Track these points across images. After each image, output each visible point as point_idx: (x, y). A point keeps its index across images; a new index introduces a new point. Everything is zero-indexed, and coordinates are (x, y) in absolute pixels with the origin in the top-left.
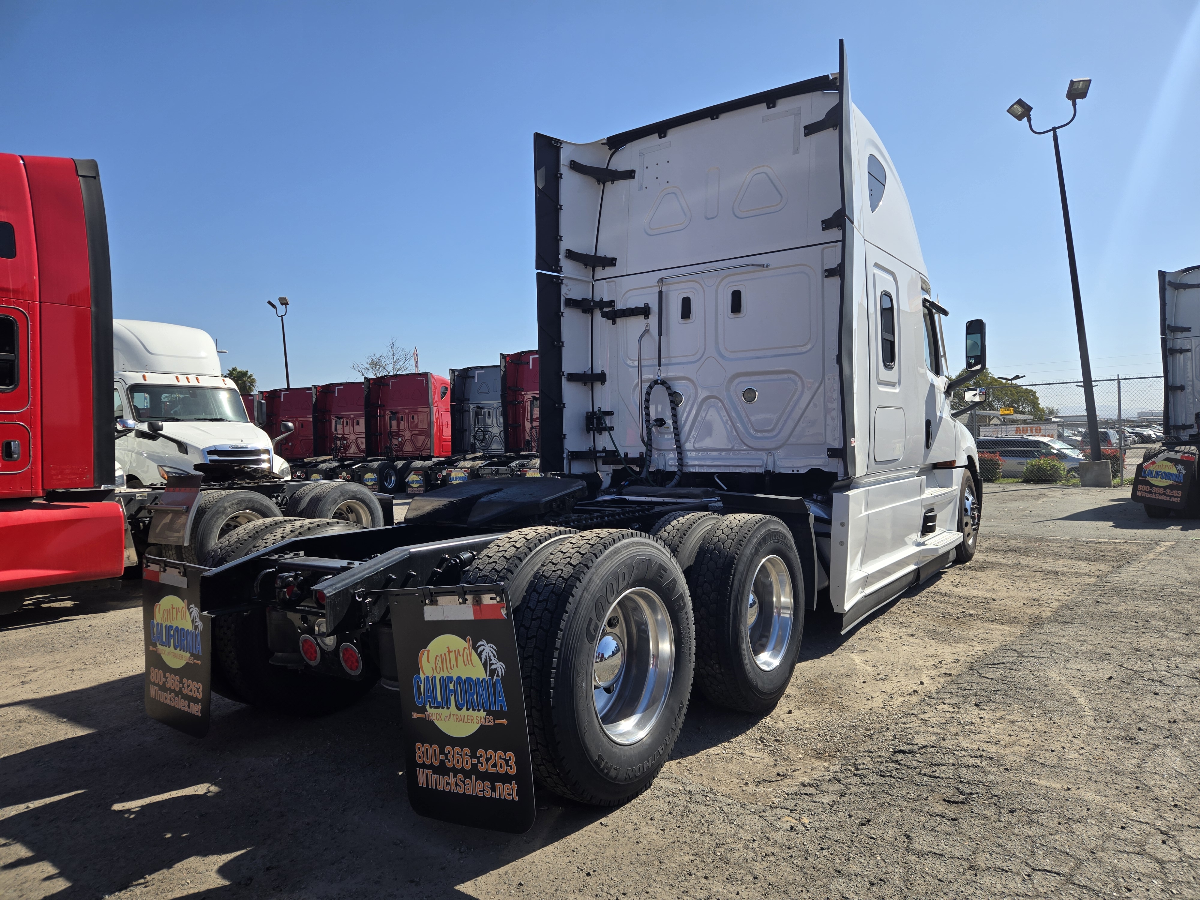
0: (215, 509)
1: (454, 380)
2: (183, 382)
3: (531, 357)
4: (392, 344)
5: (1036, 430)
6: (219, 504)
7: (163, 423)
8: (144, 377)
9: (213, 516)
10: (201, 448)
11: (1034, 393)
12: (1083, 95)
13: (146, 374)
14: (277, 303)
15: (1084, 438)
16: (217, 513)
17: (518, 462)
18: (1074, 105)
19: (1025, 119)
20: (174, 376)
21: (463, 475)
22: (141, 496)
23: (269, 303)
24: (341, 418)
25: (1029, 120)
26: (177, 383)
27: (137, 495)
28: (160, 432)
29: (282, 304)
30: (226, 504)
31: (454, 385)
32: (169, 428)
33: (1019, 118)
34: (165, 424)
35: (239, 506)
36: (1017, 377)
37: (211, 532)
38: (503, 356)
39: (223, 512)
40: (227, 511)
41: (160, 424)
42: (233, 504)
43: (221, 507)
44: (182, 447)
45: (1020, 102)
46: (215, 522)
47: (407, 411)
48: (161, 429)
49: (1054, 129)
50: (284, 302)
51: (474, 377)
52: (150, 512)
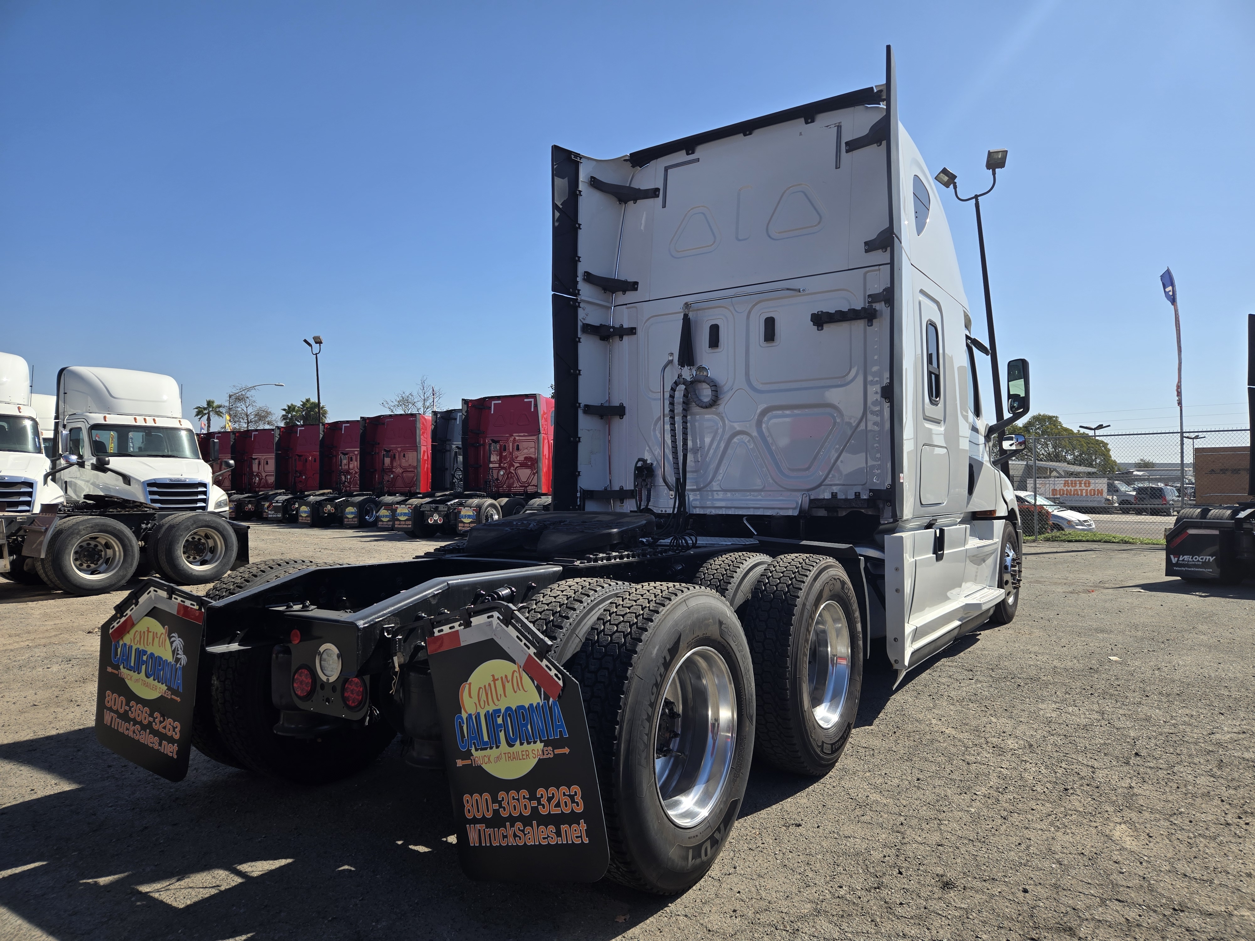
0: (71, 530)
1: (436, 422)
2: (140, 422)
3: (493, 402)
4: (423, 382)
5: (1085, 483)
6: (75, 527)
7: (110, 458)
8: (105, 417)
9: (69, 536)
10: (142, 480)
11: (1105, 445)
12: (1002, 164)
13: (107, 416)
14: (312, 342)
15: (1138, 493)
16: (72, 533)
17: (457, 500)
18: (994, 174)
19: (952, 186)
20: (132, 418)
21: (407, 511)
22: (21, 519)
23: (305, 341)
24: (347, 454)
25: (955, 187)
26: (134, 423)
27: (18, 518)
28: (107, 466)
29: (316, 343)
30: (81, 527)
31: (436, 427)
32: (115, 463)
33: (947, 185)
34: (112, 459)
35: (92, 529)
36: (1100, 427)
37: (66, 548)
38: (465, 401)
39: (78, 534)
40: (82, 533)
41: (107, 459)
42: (87, 527)
43: (76, 529)
44: (127, 479)
45: (945, 171)
46: (70, 540)
47: (399, 449)
48: (108, 463)
49: (976, 197)
50: (318, 341)
51: (456, 419)
52: (25, 531)
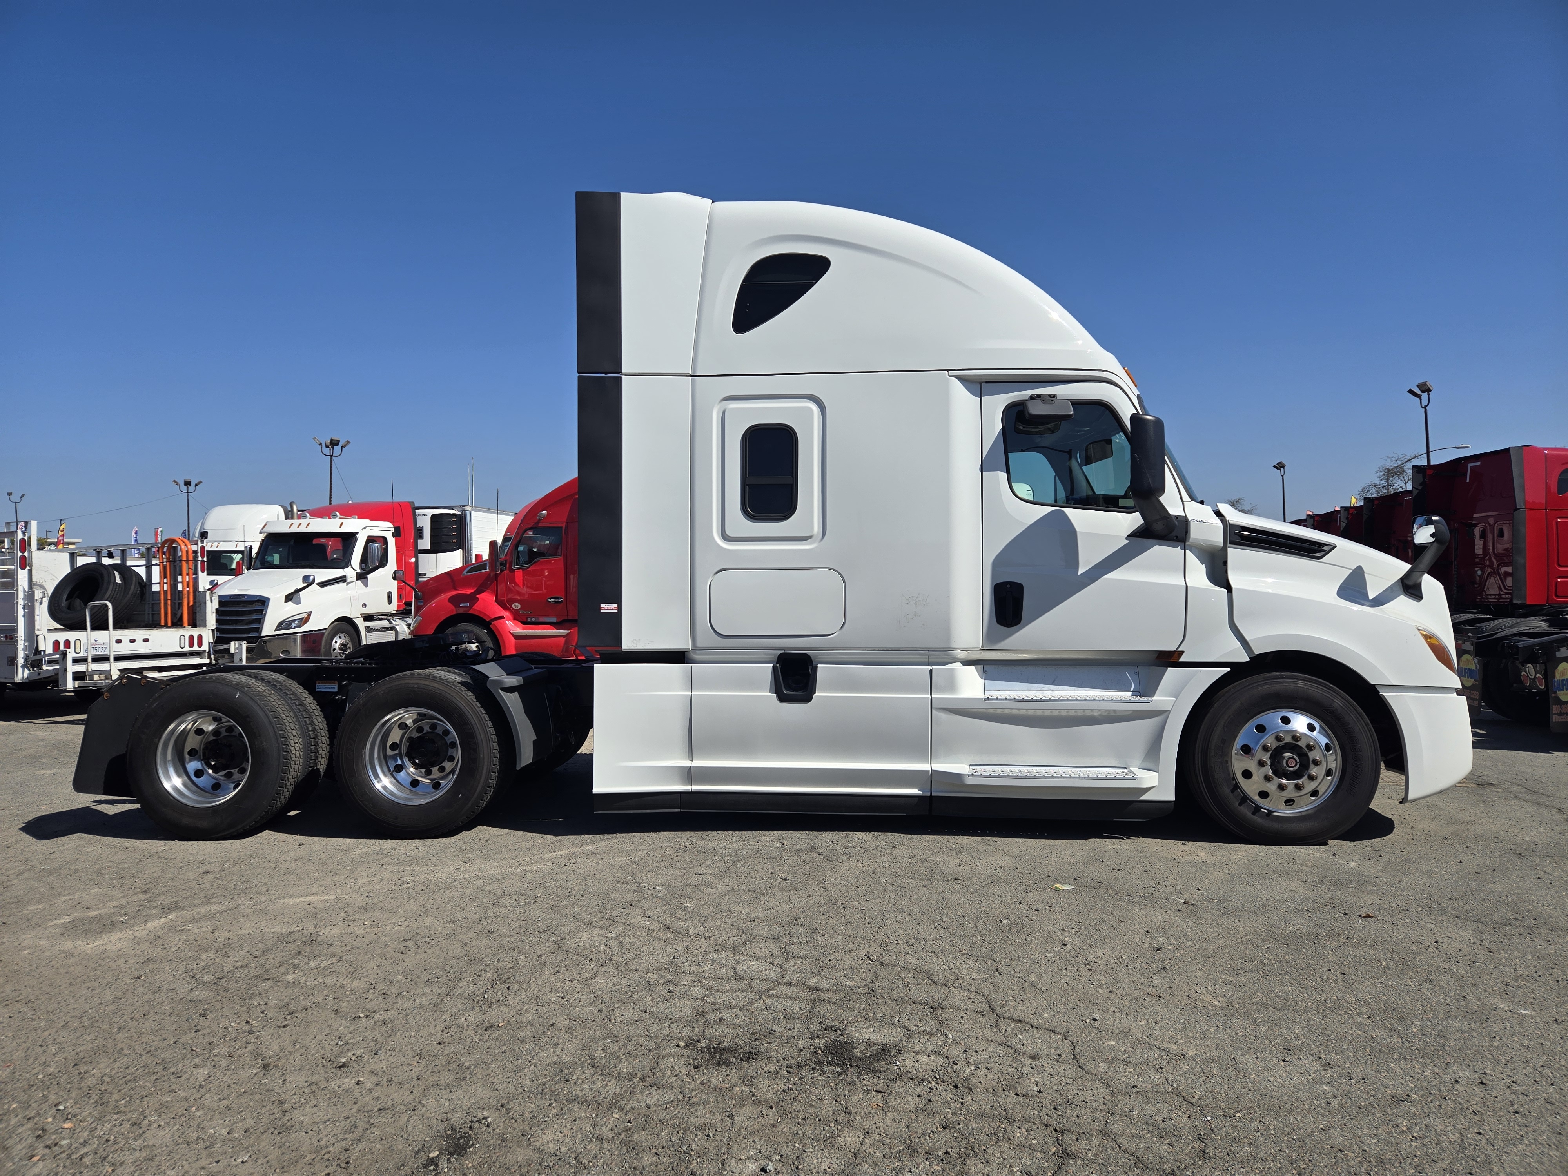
23: (1411, 392)
